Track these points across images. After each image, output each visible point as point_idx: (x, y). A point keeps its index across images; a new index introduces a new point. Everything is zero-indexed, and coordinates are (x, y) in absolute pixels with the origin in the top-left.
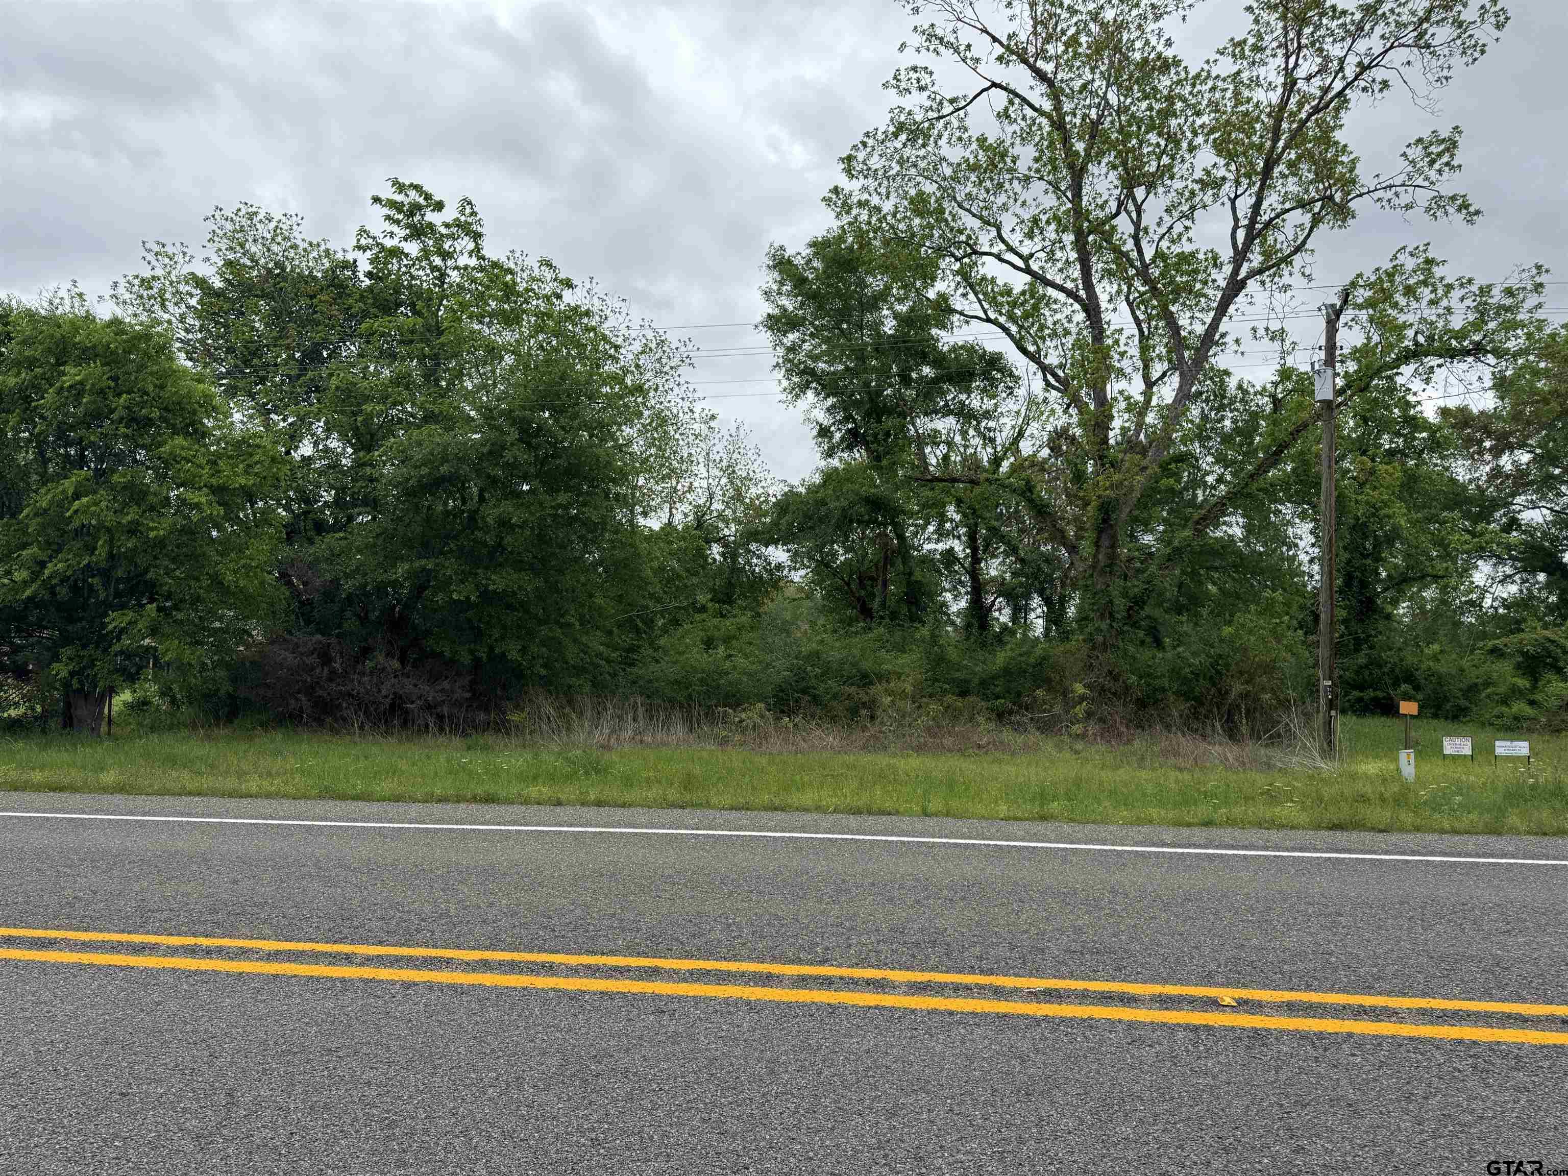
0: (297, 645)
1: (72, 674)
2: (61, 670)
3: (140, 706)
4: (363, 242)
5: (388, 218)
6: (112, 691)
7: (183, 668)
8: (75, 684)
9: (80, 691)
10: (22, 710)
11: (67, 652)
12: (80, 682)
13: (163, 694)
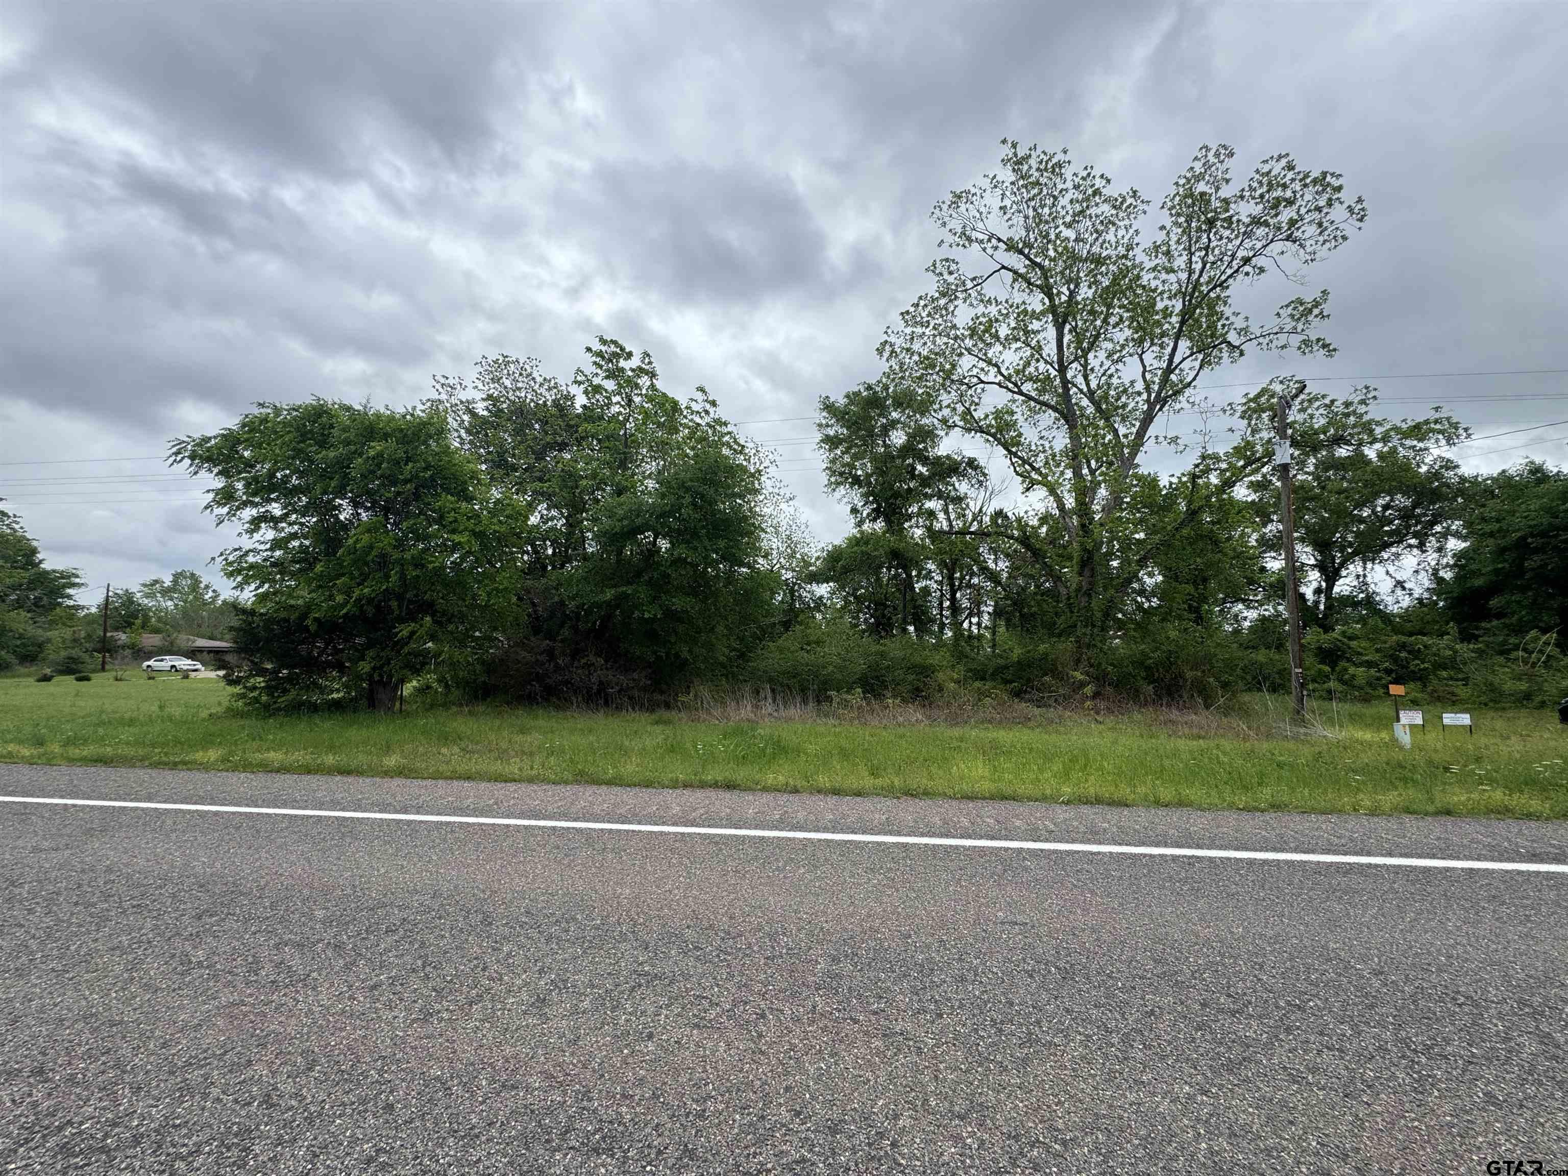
0: (532, 648)
1: (374, 669)
2: (365, 667)
3: (424, 690)
4: (579, 378)
5: (595, 363)
6: (402, 681)
7: (453, 665)
8: (376, 677)
9: (380, 682)
10: (341, 695)
11: (371, 653)
12: (381, 676)
13: (439, 681)
